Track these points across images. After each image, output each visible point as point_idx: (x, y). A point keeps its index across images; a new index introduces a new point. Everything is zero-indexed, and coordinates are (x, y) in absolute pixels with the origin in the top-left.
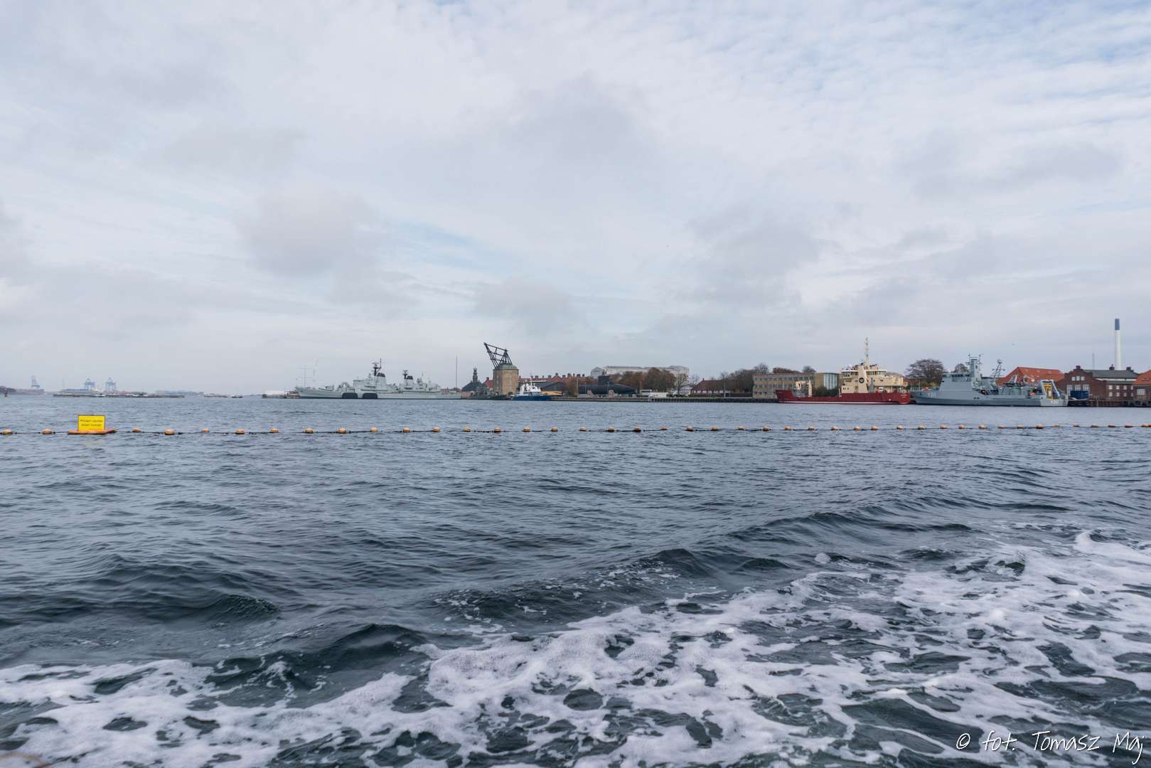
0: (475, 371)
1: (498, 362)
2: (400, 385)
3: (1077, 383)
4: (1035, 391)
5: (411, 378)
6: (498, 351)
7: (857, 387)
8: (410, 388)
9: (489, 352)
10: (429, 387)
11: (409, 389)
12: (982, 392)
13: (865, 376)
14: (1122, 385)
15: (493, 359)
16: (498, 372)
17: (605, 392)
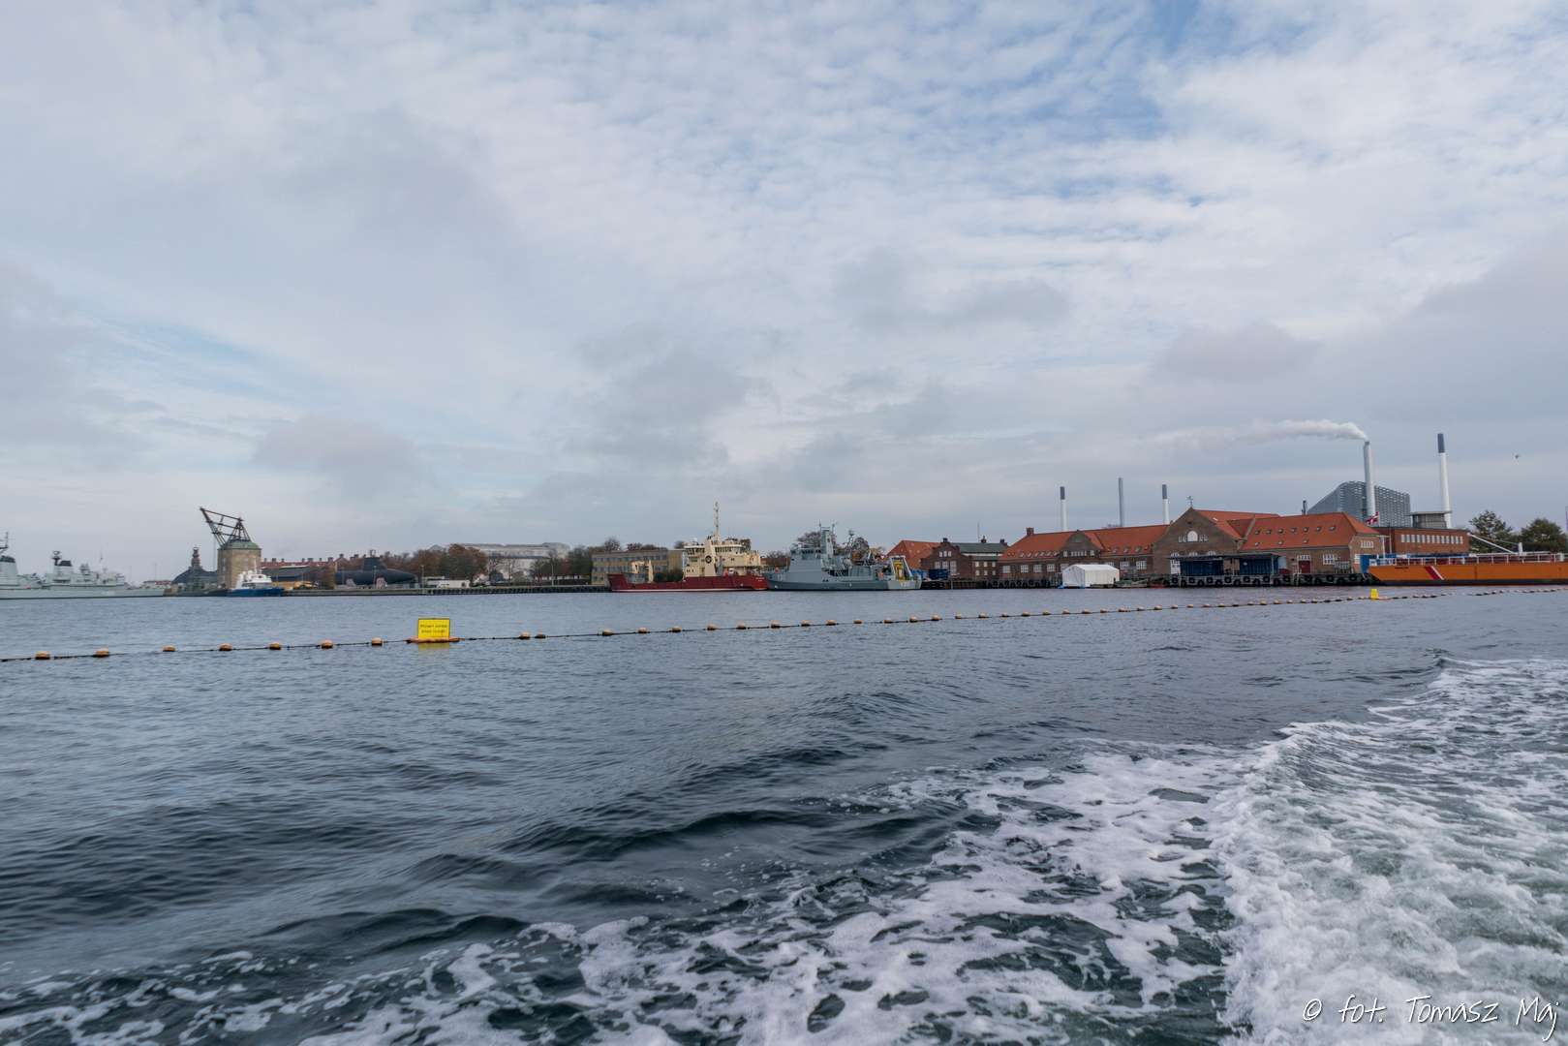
0: (196, 551)
1: (226, 538)
2: (46, 575)
3: (945, 559)
4: (884, 570)
5: (67, 564)
6: (226, 521)
7: (703, 569)
8: (64, 581)
9: (209, 522)
10: (103, 578)
11: (62, 582)
12: (832, 573)
13: (713, 554)
14: (989, 561)
15: (217, 533)
16: (225, 552)
17: (369, 582)
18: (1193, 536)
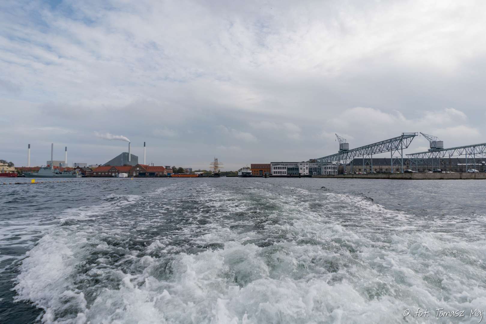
12: (55, 173)
18: (138, 169)
